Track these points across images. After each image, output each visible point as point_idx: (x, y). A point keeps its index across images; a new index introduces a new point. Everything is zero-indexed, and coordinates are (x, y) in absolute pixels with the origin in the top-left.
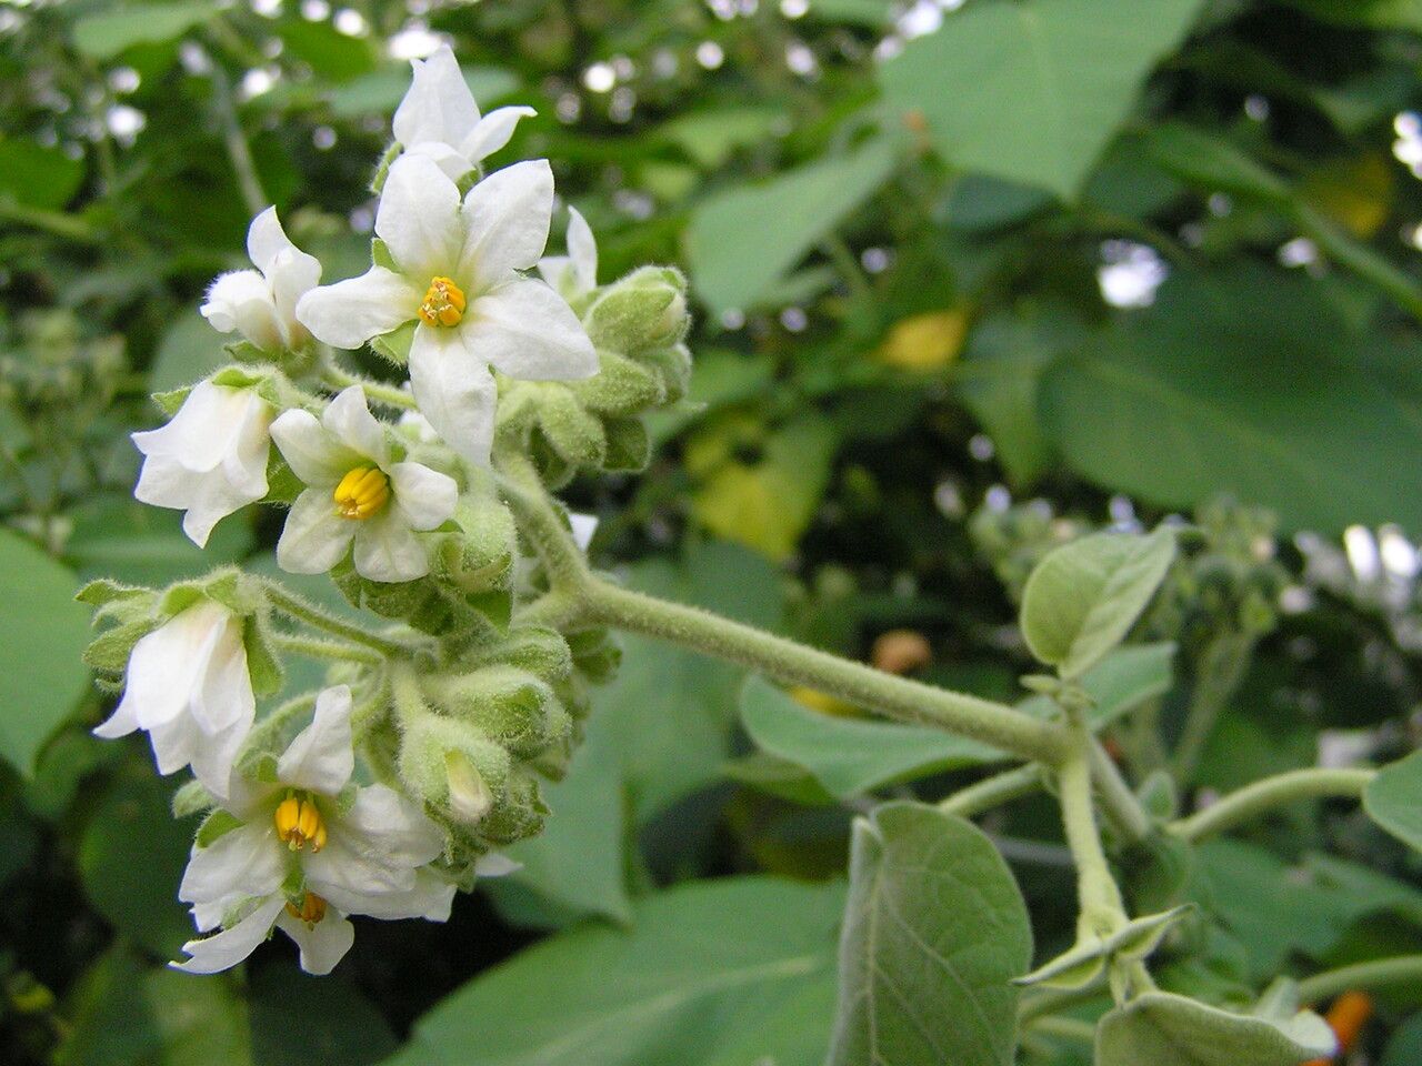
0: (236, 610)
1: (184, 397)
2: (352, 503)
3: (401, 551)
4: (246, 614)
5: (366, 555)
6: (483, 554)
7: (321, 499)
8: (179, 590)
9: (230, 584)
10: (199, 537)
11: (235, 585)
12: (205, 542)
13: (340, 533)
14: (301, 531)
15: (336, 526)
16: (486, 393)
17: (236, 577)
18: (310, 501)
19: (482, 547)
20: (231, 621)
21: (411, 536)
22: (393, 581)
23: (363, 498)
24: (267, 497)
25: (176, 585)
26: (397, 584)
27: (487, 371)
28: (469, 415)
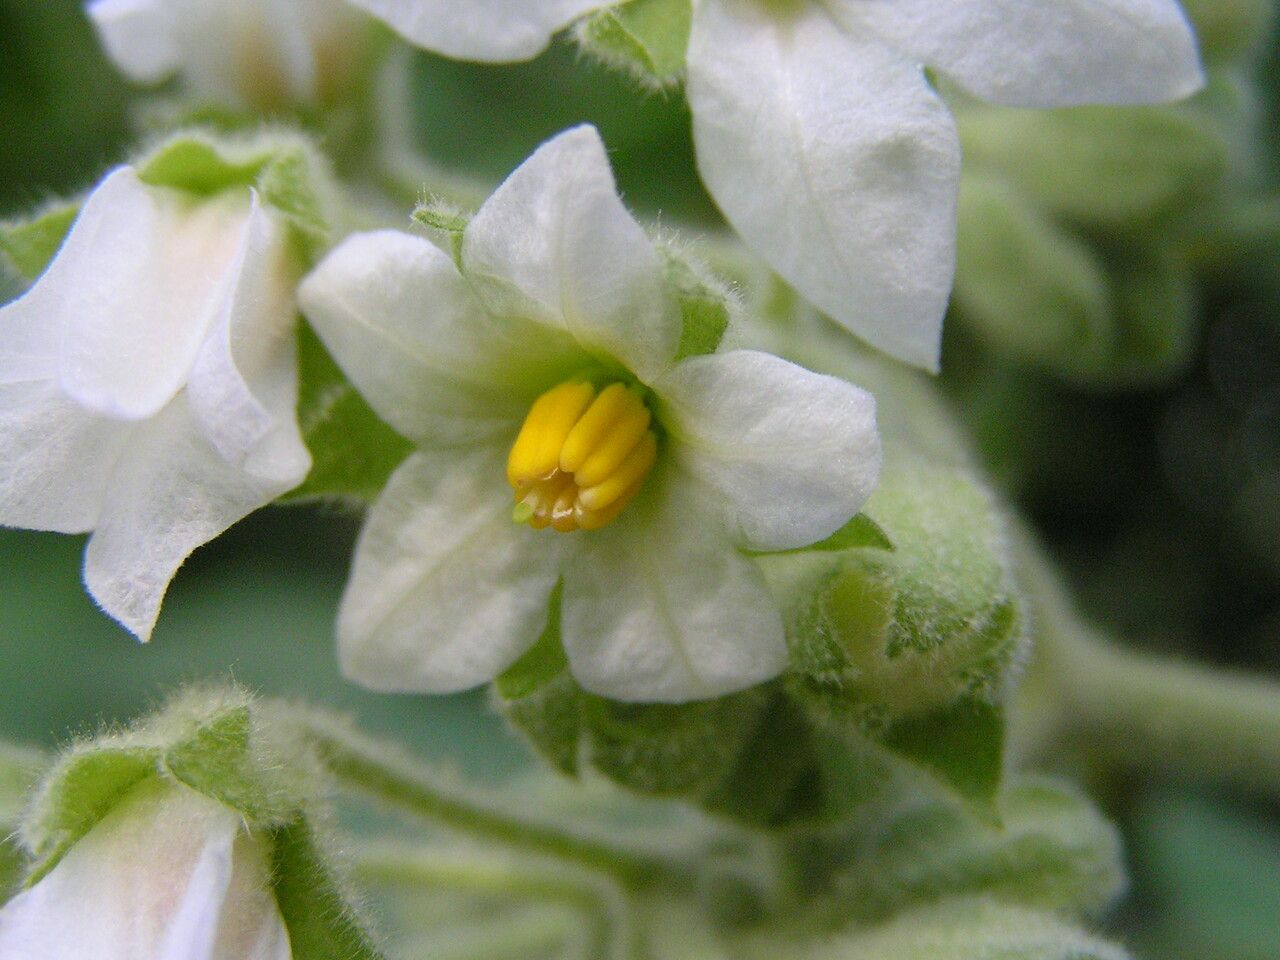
0: (253, 813)
1: (60, 231)
2: (564, 483)
3: (704, 612)
4: (279, 820)
5: (598, 629)
6: (948, 606)
7: (457, 482)
8: (89, 767)
9: (228, 740)
10: (132, 610)
11: (243, 741)
12: (152, 623)
13: (518, 572)
14: (406, 574)
15: (504, 553)
16: (927, 144)
17: (244, 718)
18: (426, 488)
19: (946, 586)
20: (241, 845)
21: (735, 566)
22: (678, 698)
23: (597, 465)
24: (303, 488)
25: (80, 750)
26: (689, 707)
27: (922, 83)
28: (880, 211)
